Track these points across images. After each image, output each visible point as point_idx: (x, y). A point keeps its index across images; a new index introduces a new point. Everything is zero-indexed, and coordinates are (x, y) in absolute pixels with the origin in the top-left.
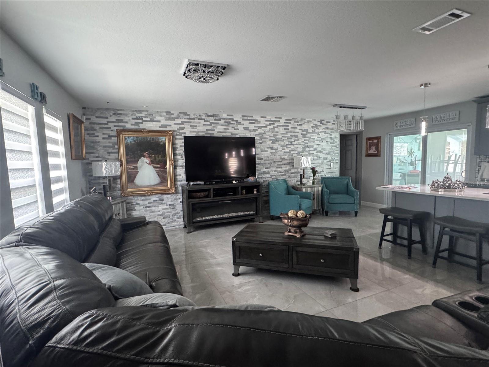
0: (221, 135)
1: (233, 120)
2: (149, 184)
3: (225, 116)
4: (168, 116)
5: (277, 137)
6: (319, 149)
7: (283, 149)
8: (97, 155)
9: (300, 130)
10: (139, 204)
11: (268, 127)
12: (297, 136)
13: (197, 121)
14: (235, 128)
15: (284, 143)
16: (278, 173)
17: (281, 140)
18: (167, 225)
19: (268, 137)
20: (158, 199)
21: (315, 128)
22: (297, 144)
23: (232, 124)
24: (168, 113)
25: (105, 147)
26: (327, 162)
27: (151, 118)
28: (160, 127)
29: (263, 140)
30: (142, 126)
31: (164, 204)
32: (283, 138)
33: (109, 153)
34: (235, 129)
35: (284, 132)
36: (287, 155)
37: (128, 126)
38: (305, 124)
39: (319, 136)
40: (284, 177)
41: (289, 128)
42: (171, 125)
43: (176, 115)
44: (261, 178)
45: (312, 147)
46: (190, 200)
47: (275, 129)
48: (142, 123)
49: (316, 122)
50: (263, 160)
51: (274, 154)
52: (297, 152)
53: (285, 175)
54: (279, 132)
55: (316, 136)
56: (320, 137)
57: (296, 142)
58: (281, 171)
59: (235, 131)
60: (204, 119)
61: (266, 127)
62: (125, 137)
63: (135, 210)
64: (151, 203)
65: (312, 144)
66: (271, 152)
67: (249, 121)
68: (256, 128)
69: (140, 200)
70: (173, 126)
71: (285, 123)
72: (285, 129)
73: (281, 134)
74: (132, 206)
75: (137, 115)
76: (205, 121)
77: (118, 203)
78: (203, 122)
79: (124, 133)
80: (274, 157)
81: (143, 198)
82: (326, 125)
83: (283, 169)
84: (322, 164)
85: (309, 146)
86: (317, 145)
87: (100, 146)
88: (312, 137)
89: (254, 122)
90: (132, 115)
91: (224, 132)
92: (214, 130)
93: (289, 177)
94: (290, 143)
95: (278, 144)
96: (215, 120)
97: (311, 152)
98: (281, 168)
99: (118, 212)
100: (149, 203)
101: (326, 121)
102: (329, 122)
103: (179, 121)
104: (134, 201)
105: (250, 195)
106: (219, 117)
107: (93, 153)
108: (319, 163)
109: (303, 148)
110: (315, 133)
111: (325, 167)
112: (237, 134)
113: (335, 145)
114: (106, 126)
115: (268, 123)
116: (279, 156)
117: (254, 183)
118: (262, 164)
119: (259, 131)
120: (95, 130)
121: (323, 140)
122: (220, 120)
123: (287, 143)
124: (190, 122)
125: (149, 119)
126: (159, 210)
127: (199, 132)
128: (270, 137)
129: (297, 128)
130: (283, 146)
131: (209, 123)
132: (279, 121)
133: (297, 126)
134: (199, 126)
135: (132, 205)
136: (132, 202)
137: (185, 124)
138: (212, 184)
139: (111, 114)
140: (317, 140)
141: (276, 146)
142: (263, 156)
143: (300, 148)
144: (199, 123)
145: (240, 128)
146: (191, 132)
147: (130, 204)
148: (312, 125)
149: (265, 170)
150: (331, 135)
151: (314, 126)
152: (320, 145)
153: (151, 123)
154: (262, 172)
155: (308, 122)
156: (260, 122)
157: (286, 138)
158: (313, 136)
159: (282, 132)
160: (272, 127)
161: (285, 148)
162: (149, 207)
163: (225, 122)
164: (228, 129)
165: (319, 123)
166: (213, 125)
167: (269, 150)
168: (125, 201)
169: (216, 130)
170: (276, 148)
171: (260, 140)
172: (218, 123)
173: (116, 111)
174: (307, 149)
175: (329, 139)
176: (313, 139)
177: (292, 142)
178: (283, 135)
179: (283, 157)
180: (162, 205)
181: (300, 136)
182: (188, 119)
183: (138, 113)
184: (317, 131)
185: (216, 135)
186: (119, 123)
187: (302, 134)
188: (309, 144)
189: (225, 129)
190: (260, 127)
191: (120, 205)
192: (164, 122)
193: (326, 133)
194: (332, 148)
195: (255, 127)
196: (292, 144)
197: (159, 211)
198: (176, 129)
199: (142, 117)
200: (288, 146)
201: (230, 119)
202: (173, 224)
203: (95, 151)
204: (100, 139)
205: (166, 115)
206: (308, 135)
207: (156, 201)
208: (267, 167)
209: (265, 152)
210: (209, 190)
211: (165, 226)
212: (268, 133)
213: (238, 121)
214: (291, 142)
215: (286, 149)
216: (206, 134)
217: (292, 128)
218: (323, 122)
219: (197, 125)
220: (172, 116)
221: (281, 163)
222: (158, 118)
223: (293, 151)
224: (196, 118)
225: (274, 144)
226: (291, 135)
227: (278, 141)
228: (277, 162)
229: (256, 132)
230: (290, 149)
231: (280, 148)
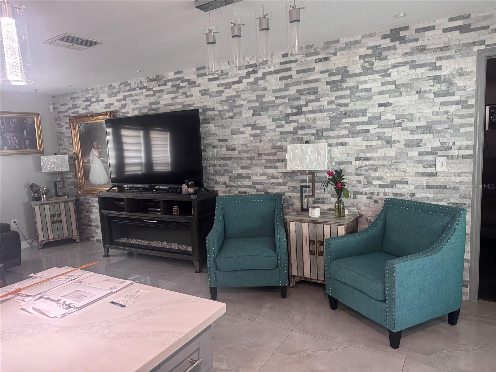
1: (183, 80)
3: (171, 75)
4: (110, 91)
5: (265, 100)
6: (388, 116)
7: (278, 127)
9: (322, 72)
11: (244, 81)
12: (315, 91)
13: (139, 91)
14: (188, 94)
15: (281, 112)
16: (268, 178)
17: (272, 107)
19: (244, 103)
21: (373, 59)
22: (313, 112)
23: (183, 87)
24: (110, 87)
26: (420, 154)
27: (96, 97)
28: (105, 108)
29: (235, 110)
30: (90, 109)
32: (277, 101)
34: (187, 97)
35: (281, 85)
37: (81, 111)
38: (338, 53)
39: (389, 79)
40: (283, 188)
41: (293, 73)
43: (117, 87)
45: (363, 112)
47: (260, 82)
48: (90, 105)
49: (377, 41)
50: (236, 152)
51: (259, 138)
52: (314, 131)
53: (285, 184)
54: (268, 88)
55: (374, 81)
56: (394, 82)
57: (309, 108)
59: (188, 99)
60: (146, 87)
61: (240, 82)
62: (78, 125)
65: (359, 105)
66: (252, 135)
67: (208, 77)
68: (221, 88)
70: (116, 104)
71: (282, 63)
72: (281, 79)
73: (274, 91)
75: (86, 96)
76: (148, 90)
77: (58, 204)
78: (145, 92)
79: (76, 121)
80: (258, 144)
82: (417, 40)
85: (351, 111)
86: (380, 105)
87: (65, 137)
88: (361, 87)
89: (217, 76)
90: (82, 97)
92: (159, 103)
94: (295, 111)
95: (266, 117)
96: (160, 85)
97: (359, 128)
98: (276, 167)
101: (413, 27)
102: (432, 28)
103: (120, 96)
106: (164, 79)
108: (390, 158)
109: (331, 118)
110: (372, 74)
112: (190, 105)
114: (67, 114)
115: (243, 72)
116: (270, 141)
118: (236, 158)
120: (61, 119)
121: (403, 89)
122: (165, 84)
123: (289, 111)
124: (131, 96)
128: (250, 102)
129: (314, 69)
130: (279, 119)
131: (151, 92)
133: (313, 65)
134: (141, 100)
135: (90, 206)
137: (126, 99)
139: (69, 99)
140: (381, 93)
141: (264, 120)
143: (323, 119)
144: (141, 94)
145: (195, 91)
146: (133, 109)
148: (363, 51)
149: (241, 171)
150: (436, 68)
151: (370, 52)
152: (390, 104)
153: (97, 104)
155: (349, 46)
156: (227, 74)
157: (286, 100)
158: (366, 82)
159: (275, 88)
160: (251, 79)
161: (283, 123)
163: (172, 86)
165: (389, 40)
166: (157, 94)
167: (249, 131)
169: (162, 103)
170: (263, 125)
171: (228, 111)
172: (162, 91)
173: (72, 95)
174: (344, 121)
175: (431, 83)
176: (366, 90)
177: (301, 106)
178: (277, 94)
179: (279, 144)
181: (323, 88)
182: (129, 90)
183: (86, 94)
184: (379, 65)
186: (74, 108)
187: (328, 83)
188: (353, 106)
189: (172, 98)
190: (228, 85)
192: (108, 101)
193: (414, 66)
194: (444, 109)
195: (219, 85)
196: (299, 113)
198: (119, 109)
199: (89, 97)
200: (292, 118)
201: (178, 79)
204: (64, 129)
206: (350, 82)
208: (245, 165)
209: (240, 136)
212: (243, 96)
213: (191, 81)
214: (299, 108)
215: (287, 125)
216: (149, 110)
217: (299, 72)
218: (402, 34)
219: (139, 97)
220: (114, 90)
221: (276, 158)
222: (102, 96)
223: (303, 128)
224: (137, 87)
225: (259, 117)
226: (297, 91)
227: (267, 109)
228: (265, 154)
229: (221, 96)
230: (296, 125)
231: (270, 124)
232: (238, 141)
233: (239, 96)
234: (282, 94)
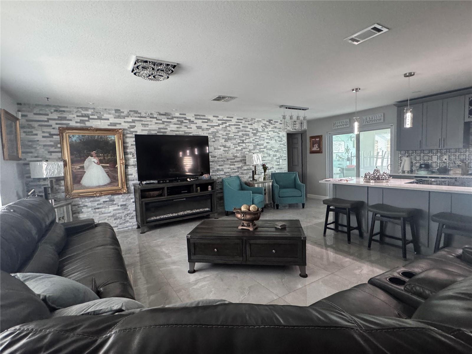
0: (174, 134)
1: (186, 119)
2: (97, 185)
3: (177, 115)
4: (117, 114)
5: (230, 135)
6: (269, 147)
7: (235, 147)
8: (36, 155)
9: (250, 129)
10: (87, 206)
11: (220, 126)
12: (248, 135)
13: (148, 119)
14: (188, 126)
15: (236, 141)
16: (231, 170)
17: (233, 139)
18: (119, 226)
19: (220, 135)
20: (108, 200)
21: (265, 128)
22: (248, 143)
23: (185, 122)
24: (117, 111)
25: (44, 146)
26: (276, 159)
27: (98, 115)
28: (109, 125)
29: (216, 138)
30: (88, 124)
31: (115, 204)
32: (235, 137)
33: (51, 152)
34: (188, 128)
35: (236, 130)
36: (240, 153)
37: (73, 124)
38: (255, 123)
39: (268, 135)
40: (237, 174)
41: (241, 127)
42: (120, 124)
43: (126, 113)
44: (215, 175)
45: (263, 145)
46: (143, 200)
47: (228, 128)
48: (88, 121)
49: (265, 122)
50: (216, 158)
51: (227, 152)
52: (248, 150)
53: (238, 172)
54: (231, 131)
55: (265, 135)
56: (270, 136)
57: (247, 141)
58: (234, 168)
59: (188, 129)
60: (156, 118)
61: (218, 126)
62: (69, 135)
63: (82, 212)
64: (100, 204)
65: (262, 142)
66: (224, 150)
67: (201, 120)
68: (209, 127)
69: (87, 202)
70: (123, 124)
71: (236, 122)
72: (236, 128)
73: (234, 133)
74: (79, 209)
75: (83, 112)
76: (157, 120)
77: (62, 206)
78: (154, 120)
79: (67, 131)
80: (226, 155)
81: (92, 199)
82: (274, 124)
83: (236, 166)
84: (272, 160)
85: (260, 144)
86: (267, 143)
87: (39, 145)
88: (262, 136)
89: (206, 121)
90: (77, 112)
91: (177, 131)
92: (167, 129)
93: (242, 173)
94: (242, 142)
95: (230, 143)
96: (168, 119)
97: (262, 150)
98: (234, 165)
99: (62, 216)
100: (98, 204)
101: (274, 120)
102: (277, 122)
103: (130, 119)
104: (80, 203)
105: (205, 193)
106: (171, 116)
107: (32, 153)
108: (270, 160)
109: (254, 146)
110: (264, 132)
111: (274, 164)
112: (190, 133)
113: (282, 143)
114: (46, 123)
115: (220, 122)
116: (232, 153)
117: (208, 180)
118: (216, 161)
119: (212, 130)
120: (34, 128)
121: (272, 139)
122: (172, 118)
123: (239, 141)
124: (142, 121)
125: (96, 117)
126: (109, 211)
127: (150, 130)
128: (223, 135)
129: (248, 127)
130: (236, 144)
131: (161, 122)
132: (231, 120)
133: (247, 126)
134: (151, 125)
135: (79, 207)
136: (79, 205)
137: (136, 122)
138: (166, 182)
139: (52, 111)
140: (267, 139)
141: (228, 144)
142: (216, 154)
143: (251, 146)
144: (151, 121)
145: (194, 126)
146: (143, 130)
147: (77, 207)
148: (262, 124)
149: (218, 167)
150: (279, 134)
151: (264, 125)
152: (269, 143)
153: (99, 121)
154: (216, 169)
155: (258, 121)
156: (212, 121)
157: (238, 137)
158: (263, 135)
159: (234, 131)
160: (224, 126)
161: (237, 146)
162: (98, 208)
163: (178, 121)
164: (181, 128)
165: (268, 123)
166: (165, 124)
167: (222, 148)
168: (70, 204)
169: (169, 129)
170: (229, 146)
171: (213, 138)
172: (170, 122)
173: (58, 108)
174: (257, 147)
175: (277, 137)
177: (244, 140)
178: (234, 134)
179: (235, 155)
180: (112, 206)
181: (251, 135)
182: (139, 117)
183: (84, 111)
184: (266, 130)
185: (169, 133)
186: (61, 120)
187: (252, 133)
188: (259, 143)
189: (177, 128)
190: (213, 126)
191: (65, 207)
192: (112, 120)
193: (274, 132)
194: (281, 145)
195: (207, 125)
196: (243, 143)
197: (110, 213)
198: (127, 128)
199: (88, 114)
200: (240, 144)
201: (183, 118)
202: (125, 225)
203: (33, 150)
204: (39, 137)
205: (115, 113)
206: (259, 134)
207: (106, 201)
208: (220, 164)
209: (218, 150)
210: (163, 189)
211: (117, 228)
212: (220, 132)
213: (191, 120)
214: (243, 141)
215: (238, 147)
216: (158, 132)
217: (243, 127)
218: (271, 122)
219: (149, 123)
220: (122, 114)
221: (234, 161)
222: (106, 116)
223: (244, 149)
224: (148, 116)
225: (227, 143)
226: (242, 134)
227: (231, 139)
228: (230, 159)
229: (209, 130)
230: (242, 147)
231: (232, 146)
232: (217, 153)
233: (218, 132)
234: (237, 134)
